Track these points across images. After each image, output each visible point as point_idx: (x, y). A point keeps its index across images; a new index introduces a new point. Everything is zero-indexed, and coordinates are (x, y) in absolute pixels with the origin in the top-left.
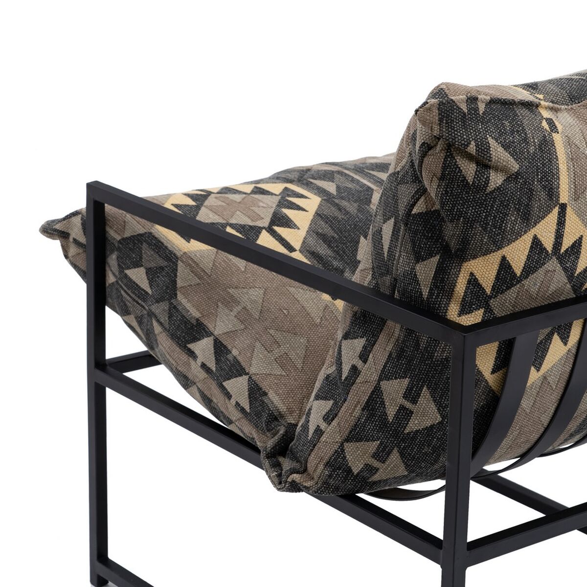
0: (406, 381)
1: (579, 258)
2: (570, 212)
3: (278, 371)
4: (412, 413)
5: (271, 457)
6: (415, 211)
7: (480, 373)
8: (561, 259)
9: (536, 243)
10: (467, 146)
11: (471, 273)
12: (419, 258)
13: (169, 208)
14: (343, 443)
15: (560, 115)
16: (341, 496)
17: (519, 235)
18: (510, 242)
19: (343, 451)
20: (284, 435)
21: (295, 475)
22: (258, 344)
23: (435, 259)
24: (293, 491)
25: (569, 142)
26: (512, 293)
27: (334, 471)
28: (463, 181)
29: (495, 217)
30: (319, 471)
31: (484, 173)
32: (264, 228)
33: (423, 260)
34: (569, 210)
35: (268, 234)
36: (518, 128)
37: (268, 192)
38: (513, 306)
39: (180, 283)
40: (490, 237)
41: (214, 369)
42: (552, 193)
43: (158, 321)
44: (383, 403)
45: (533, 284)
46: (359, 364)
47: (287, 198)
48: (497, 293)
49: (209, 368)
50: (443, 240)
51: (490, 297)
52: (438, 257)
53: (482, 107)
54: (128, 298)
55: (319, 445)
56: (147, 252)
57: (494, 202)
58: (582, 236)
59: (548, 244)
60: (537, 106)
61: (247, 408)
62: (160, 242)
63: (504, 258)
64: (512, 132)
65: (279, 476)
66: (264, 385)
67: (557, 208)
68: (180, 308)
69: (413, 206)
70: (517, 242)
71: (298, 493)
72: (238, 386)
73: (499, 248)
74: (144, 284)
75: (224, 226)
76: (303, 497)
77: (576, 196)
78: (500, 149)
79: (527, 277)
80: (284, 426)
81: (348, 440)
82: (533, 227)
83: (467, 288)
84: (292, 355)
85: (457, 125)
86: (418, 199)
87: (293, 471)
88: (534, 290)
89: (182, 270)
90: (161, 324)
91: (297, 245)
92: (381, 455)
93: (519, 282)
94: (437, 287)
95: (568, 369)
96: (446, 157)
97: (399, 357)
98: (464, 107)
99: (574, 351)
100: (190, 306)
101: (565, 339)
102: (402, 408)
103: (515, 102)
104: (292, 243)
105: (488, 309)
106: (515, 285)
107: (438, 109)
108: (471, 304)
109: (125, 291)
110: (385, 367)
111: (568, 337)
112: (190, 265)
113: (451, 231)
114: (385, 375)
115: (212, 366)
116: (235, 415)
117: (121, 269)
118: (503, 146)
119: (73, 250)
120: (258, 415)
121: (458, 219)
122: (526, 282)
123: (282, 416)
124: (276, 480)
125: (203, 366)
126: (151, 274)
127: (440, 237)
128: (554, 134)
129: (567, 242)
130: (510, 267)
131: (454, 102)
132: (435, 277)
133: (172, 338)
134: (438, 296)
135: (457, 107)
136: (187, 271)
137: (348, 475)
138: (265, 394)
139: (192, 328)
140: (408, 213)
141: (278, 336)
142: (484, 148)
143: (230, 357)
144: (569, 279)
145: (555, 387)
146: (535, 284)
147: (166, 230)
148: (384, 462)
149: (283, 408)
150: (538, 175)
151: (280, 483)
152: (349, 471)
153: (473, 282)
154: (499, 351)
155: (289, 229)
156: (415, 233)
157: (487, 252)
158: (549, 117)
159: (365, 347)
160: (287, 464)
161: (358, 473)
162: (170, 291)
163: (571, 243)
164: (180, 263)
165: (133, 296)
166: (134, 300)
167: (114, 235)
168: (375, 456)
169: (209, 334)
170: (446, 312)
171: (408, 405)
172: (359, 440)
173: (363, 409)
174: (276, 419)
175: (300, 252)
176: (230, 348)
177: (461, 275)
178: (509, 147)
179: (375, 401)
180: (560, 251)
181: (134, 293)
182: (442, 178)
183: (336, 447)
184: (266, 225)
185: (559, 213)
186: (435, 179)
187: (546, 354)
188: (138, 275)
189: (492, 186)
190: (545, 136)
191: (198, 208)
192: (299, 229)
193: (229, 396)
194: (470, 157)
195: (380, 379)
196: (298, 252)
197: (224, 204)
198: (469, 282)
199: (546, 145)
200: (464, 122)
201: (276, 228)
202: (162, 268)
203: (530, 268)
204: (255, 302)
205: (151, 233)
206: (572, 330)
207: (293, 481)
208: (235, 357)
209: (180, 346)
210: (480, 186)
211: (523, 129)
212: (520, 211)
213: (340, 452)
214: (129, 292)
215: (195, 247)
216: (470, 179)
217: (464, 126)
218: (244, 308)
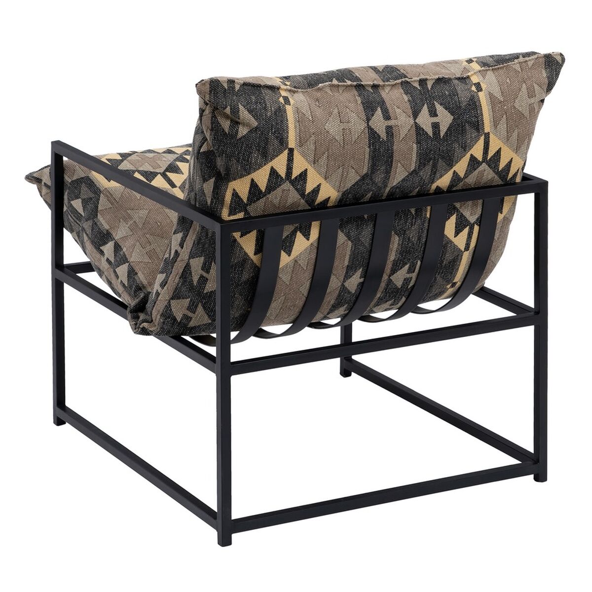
0: (202, 258)
1: (306, 183)
2: (296, 153)
3: (147, 260)
4: (207, 279)
5: (133, 312)
6: (201, 151)
7: (246, 254)
8: (293, 183)
9: (273, 172)
10: (225, 108)
11: (234, 189)
12: (205, 180)
13: (104, 161)
14: (169, 301)
15: (296, 95)
16: (172, 337)
17: (260, 166)
18: (255, 170)
19: (170, 305)
20: (143, 299)
21: (145, 323)
22: (138, 243)
23: (213, 180)
24: (144, 334)
25: (297, 111)
26: (261, 202)
27: (166, 319)
28: (223, 132)
29: (244, 154)
30: (158, 320)
31: (235, 127)
32: (160, 173)
33: (207, 181)
34: (295, 152)
35: (161, 177)
36: (261, 101)
37: (174, 152)
38: (263, 211)
39: (100, 208)
40: (242, 166)
41: (113, 262)
42: (283, 141)
43: (86, 233)
44: (191, 273)
45: (275, 197)
46: (179, 249)
47: (184, 156)
48: (251, 202)
49: (110, 261)
50: (217, 169)
51: (247, 205)
52: (214, 179)
53: (237, 87)
54: (72, 220)
55: (157, 302)
56: (84, 188)
57: (243, 144)
58: (306, 169)
59: (282, 172)
60: (278, 88)
61: (126, 284)
62: (92, 182)
63: (252, 180)
64: (256, 103)
65: (136, 324)
66: (137, 269)
67: (287, 151)
68: (98, 223)
69: (201, 147)
70: (260, 170)
71: (148, 336)
72: (123, 270)
73: (249, 174)
74: (80, 209)
75: (134, 172)
76: (151, 339)
77: (301, 143)
78: (246, 112)
79: (269, 193)
80: (144, 293)
81: (172, 299)
82: (270, 161)
83: (232, 199)
84: (158, 250)
85: (221, 95)
86: (203, 143)
87: (144, 321)
88: (276, 201)
89: (103, 199)
90: (87, 234)
91: (178, 184)
92: (192, 308)
93: (265, 195)
94: (215, 198)
95: (314, 256)
96: (212, 117)
97: (198, 243)
98: (226, 86)
99: (316, 244)
100: (103, 222)
101: (307, 236)
102: (202, 276)
103: (261, 86)
104: (176, 183)
105: (246, 212)
106: (262, 198)
107: (210, 85)
108: (235, 209)
109: (71, 216)
110: (191, 250)
111: (309, 235)
112: (107, 196)
113: (220, 163)
114: (192, 256)
115: (112, 260)
116: (120, 289)
117: (69, 200)
118: (248, 110)
119: (44, 190)
120: (131, 287)
121: (222, 155)
122: (270, 196)
123: (144, 287)
124: (134, 327)
125: (108, 260)
126: (85, 203)
127: (215, 166)
128: (286, 106)
129: (296, 173)
130: (257, 186)
131: (219, 81)
132: (213, 191)
133: (92, 244)
134: (215, 204)
135: (221, 85)
136: (105, 200)
137: (174, 322)
138: (136, 274)
139: (104, 236)
140: (199, 152)
141: (151, 238)
142: (235, 111)
143: (121, 253)
144: (301, 196)
145: (305, 268)
146: (276, 198)
147: (98, 174)
148: (194, 313)
149: (145, 282)
150: (272, 130)
151: (135, 329)
152: (175, 319)
153: (235, 195)
154: (257, 240)
155: (176, 174)
156: (202, 164)
157: (242, 176)
158: (286, 95)
159: (182, 238)
160: (142, 316)
161: (181, 321)
162: (93, 213)
163: (299, 173)
164: (102, 195)
165: (74, 218)
166: (75, 221)
167: (68, 179)
168: (189, 309)
169: (113, 239)
170: (221, 214)
171: (205, 274)
172: (179, 298)
173: (180, 278)
174: (140, 289)
175: (179, 188)
176: (122, 247)
177: (228, 190)
178: (252, 112)
179: (187, 272)
180: (291, 177)
181: (74, 216)
182: (212, 130)
183: (166, 303)
184: (162, 170)
185: (288, 154)
186: (208, 130)
187: (293, 245)
188: (77, 204)
189: (240, 135)
190: (280, 107)
191: (122, 161)
192: (183, 174)
193: (117, 277)
194: (227, 117)
195: (189, 259)
196: (178, 188)
197: (140, 159)
198: (233, 195)
199: (280, 113)
200: (225, 94)
201: (168, 173)
202: (91, 199)
203: (271, 188)
204: (142, 218)
205: (88, 177)
206: (312, 231)
207: (144, 328)
208: (124, 253)
209: (96, 248)
210: (233, 135)
211: (265, 102)
212: (259, 151)
213: (168, 307)
214: (72, 215)
215: (113, 185)
216: (227, 131)
217: (225, 96)
218: (135, 222)
